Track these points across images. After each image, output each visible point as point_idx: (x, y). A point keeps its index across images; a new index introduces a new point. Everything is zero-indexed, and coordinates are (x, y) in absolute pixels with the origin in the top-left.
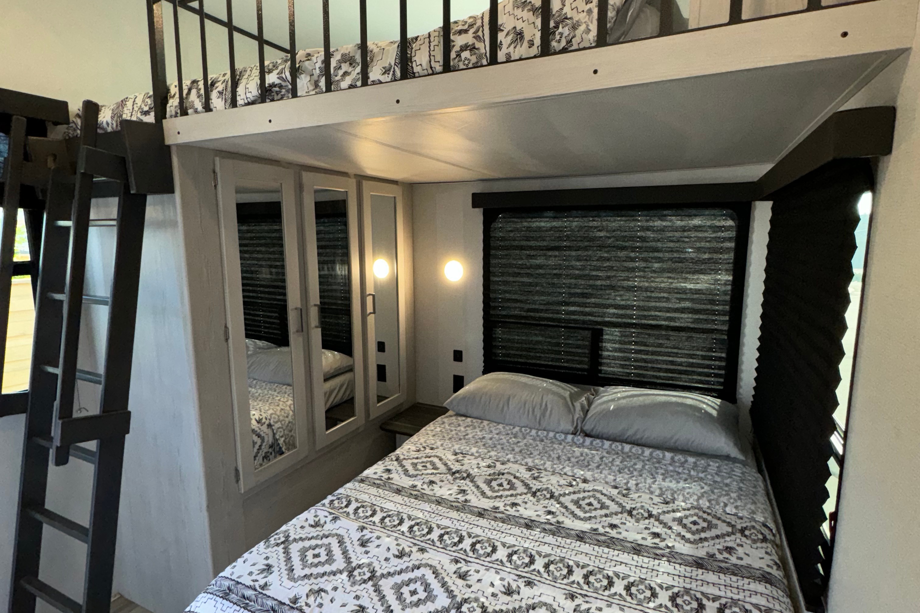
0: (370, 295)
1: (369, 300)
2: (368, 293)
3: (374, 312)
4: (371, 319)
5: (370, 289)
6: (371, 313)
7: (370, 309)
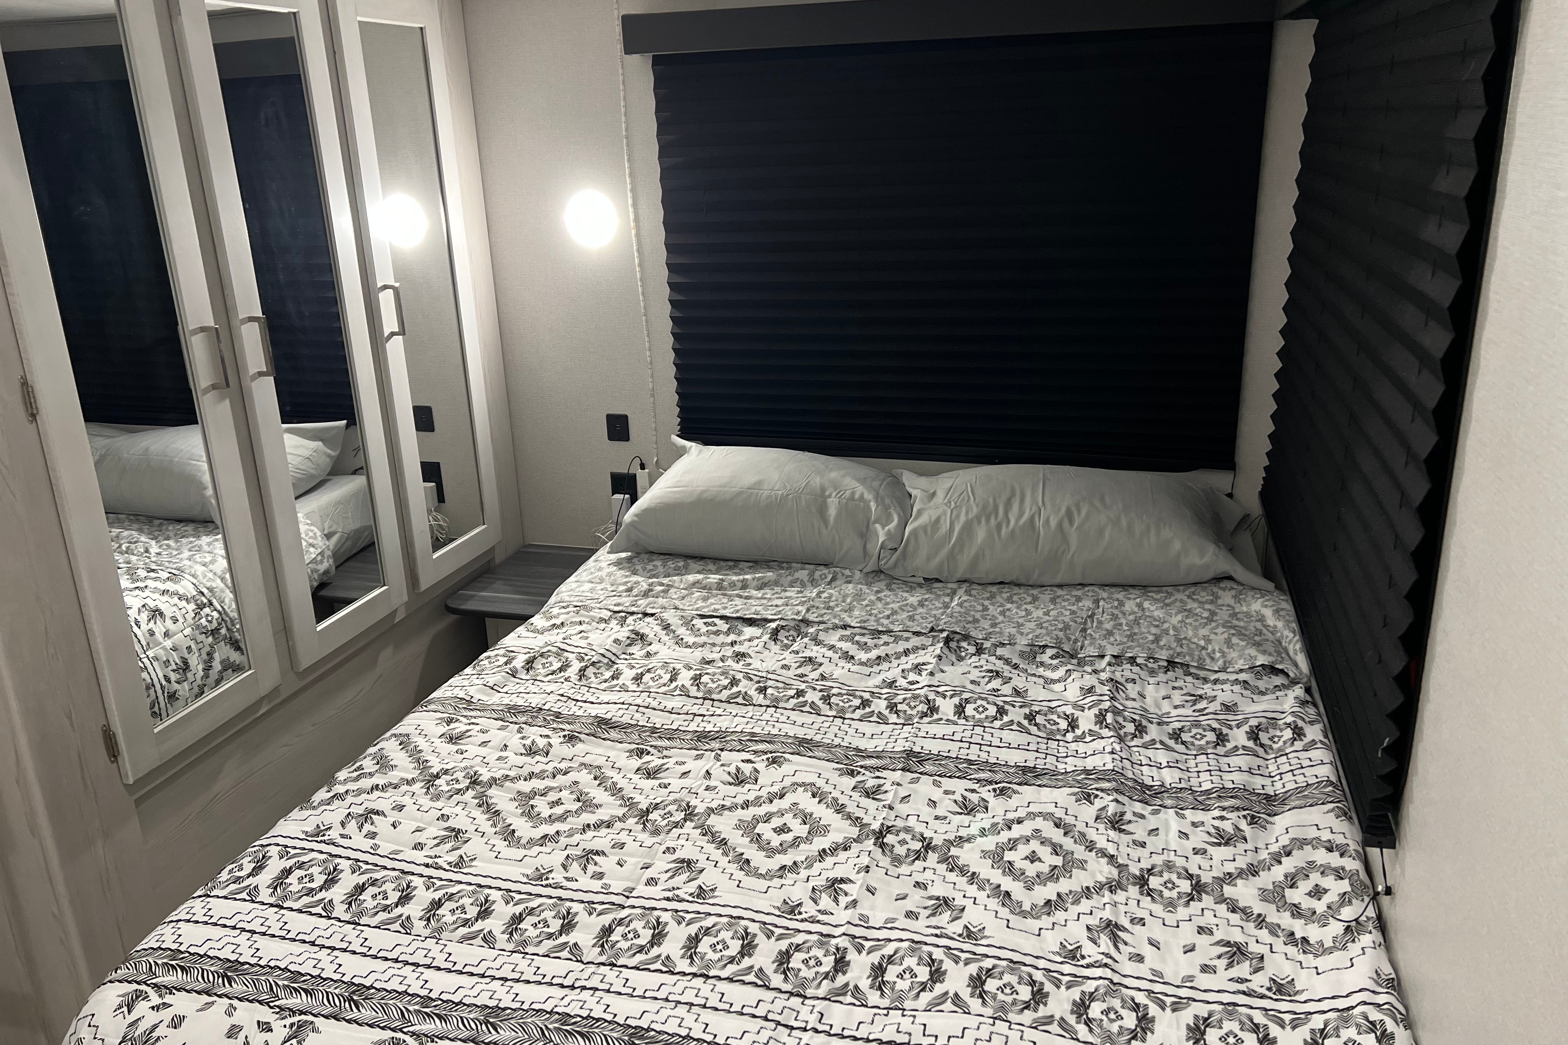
0: (385, 287)
1: (386, 301)
2: (380, 284)
3: (402, 332)
4: (396, 349)
5: (384, 275)
6: (393, 334)
7: (390, 323)
